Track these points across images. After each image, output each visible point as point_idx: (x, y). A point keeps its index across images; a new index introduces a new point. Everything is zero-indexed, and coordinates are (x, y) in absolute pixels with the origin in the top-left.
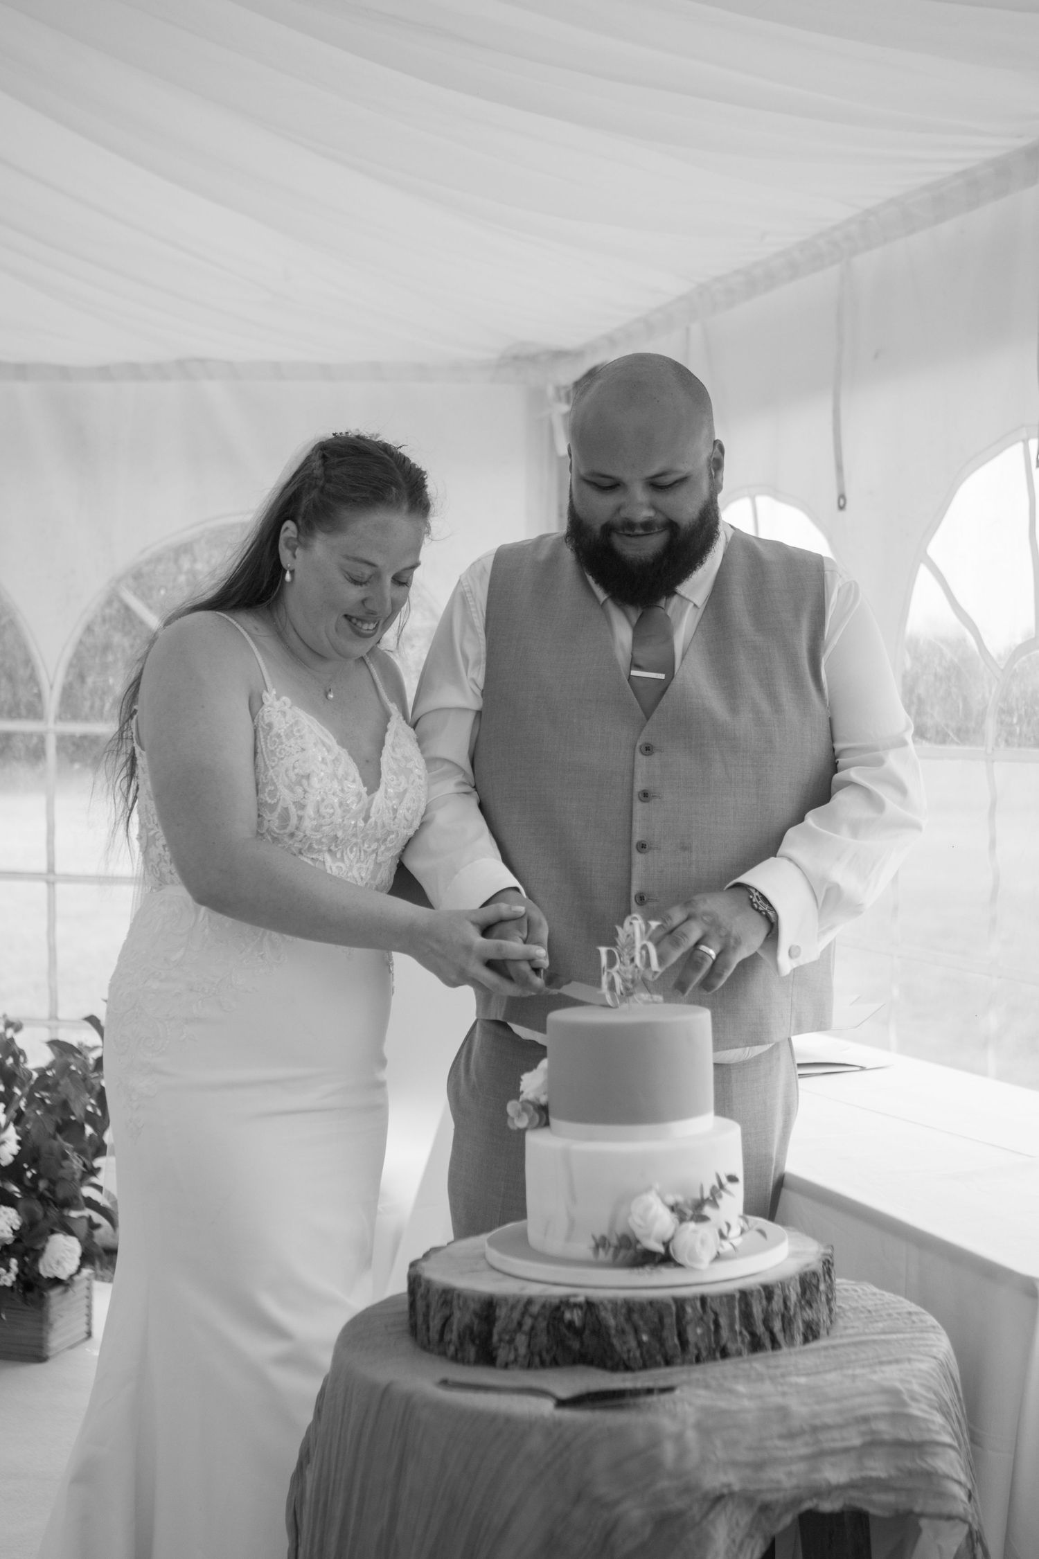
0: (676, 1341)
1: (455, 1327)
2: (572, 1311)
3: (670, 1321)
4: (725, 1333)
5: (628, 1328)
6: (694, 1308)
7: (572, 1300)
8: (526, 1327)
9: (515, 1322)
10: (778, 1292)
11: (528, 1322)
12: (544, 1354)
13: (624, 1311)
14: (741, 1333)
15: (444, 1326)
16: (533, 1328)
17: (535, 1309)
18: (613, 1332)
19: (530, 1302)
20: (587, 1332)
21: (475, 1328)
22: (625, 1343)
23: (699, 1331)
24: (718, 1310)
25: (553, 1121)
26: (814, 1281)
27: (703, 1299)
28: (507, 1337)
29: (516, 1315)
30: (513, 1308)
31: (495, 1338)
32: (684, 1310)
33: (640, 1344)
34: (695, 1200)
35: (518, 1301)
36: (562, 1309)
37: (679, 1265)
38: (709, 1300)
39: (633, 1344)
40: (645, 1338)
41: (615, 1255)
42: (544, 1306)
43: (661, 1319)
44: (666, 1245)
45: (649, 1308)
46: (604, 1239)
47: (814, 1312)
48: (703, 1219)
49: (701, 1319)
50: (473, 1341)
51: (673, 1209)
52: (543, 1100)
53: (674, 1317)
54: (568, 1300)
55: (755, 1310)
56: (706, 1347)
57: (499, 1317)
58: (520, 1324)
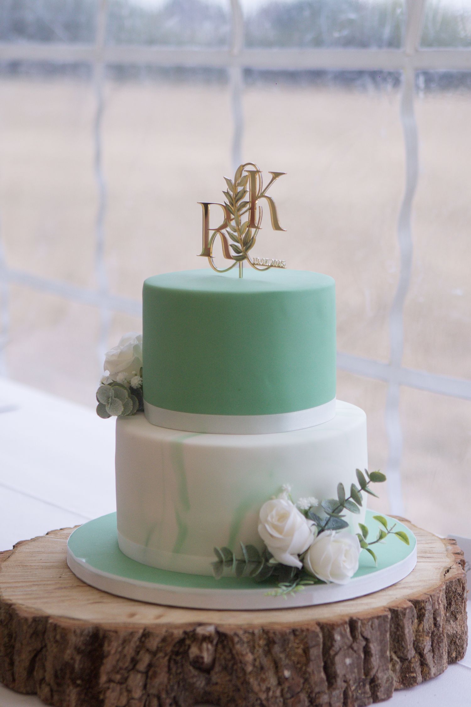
0: (323, 675)
1: (49, 666)
2: (201, 644)
3: (316, 652)
4: (375, 661)
5: (266, 662)
6: (343, 636)
7: (200, 631)
8: (142, 666)
9: (129, 659)
10: (429, 607)
11: (146, 659)
12: (164, 696)
13: (262, 642)
14: (392, 659)
15: (33, 661)
16: (150, 666)
17: (153, 644)
18: (249, 668)
19: (146, 634)
20: (217, 668)
21: (76, 666)
22: (263, 680)
23: (348, 661)
24: (369, 637)
25: (149, 406)
26: (459, 590)
27: (352, 623)
28: (118, 677)
29: (130, 650)
30: (125, 642)
31: (103, 679)
32: (331, 638)
33: (281, 681)
34: (332, 502)
35: (132, 634)
36: (188, 642)
37: (319, 582)
38: (359, 624)
39: (273, 681)
40: (287, 673)
41: (239, 570)
42: (164, 640)
43: (306, 651)
44: (302, 557)
45: (292, 637)
46: (228, 552)
47: (458, 623)
48: (341, 525)
49: (351, 647)
50: (74, 683)
51: (306, 514)
52: (135, 382)
53: (321, 646)
54: (194, 630)
55: (407, 631)
56: (356, 679)
57: (109, 652)
58: (134, 662)
